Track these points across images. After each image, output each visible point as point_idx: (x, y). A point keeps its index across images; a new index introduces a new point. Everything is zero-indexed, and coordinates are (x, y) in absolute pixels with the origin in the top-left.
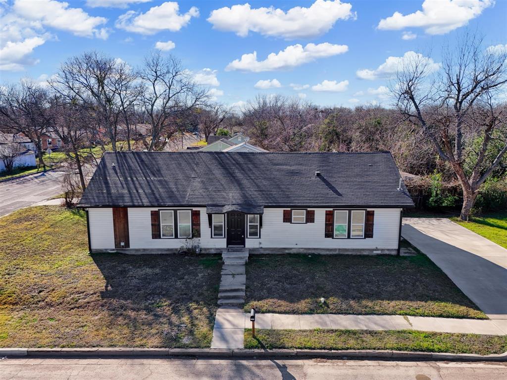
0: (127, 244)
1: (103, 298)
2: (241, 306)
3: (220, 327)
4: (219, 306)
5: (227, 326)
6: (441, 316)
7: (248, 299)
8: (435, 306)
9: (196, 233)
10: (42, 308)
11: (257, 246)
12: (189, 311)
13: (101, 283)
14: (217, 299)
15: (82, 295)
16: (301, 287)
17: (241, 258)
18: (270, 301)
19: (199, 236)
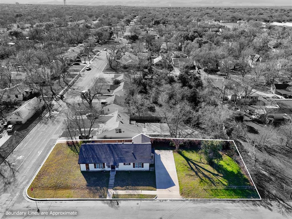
0: (89, 170)
1: (87, 186)
2: (112, 188)
3: (109, 193)
4: (109, 188)
5: (110, 193)
6: (148, 190)
7: (114, 186)
8: (148, 188)
9: (104, 167)
10: (76, 189)
11: (118, 170)
12: (103, 189)
13: (85, 182)
14: (108, 186)
15: (83, 186)
16: (125, 183)
17: (114, 174)
18: (118, 187)
19: (105, 168)
